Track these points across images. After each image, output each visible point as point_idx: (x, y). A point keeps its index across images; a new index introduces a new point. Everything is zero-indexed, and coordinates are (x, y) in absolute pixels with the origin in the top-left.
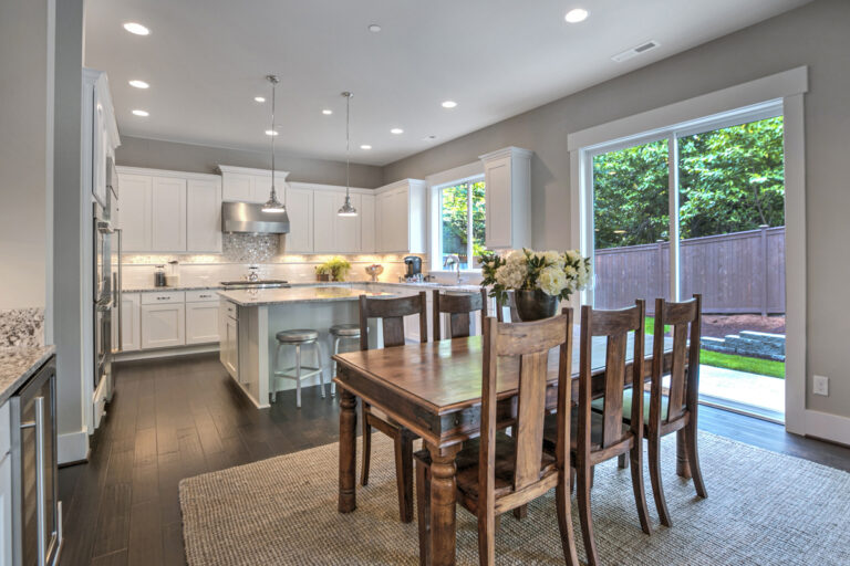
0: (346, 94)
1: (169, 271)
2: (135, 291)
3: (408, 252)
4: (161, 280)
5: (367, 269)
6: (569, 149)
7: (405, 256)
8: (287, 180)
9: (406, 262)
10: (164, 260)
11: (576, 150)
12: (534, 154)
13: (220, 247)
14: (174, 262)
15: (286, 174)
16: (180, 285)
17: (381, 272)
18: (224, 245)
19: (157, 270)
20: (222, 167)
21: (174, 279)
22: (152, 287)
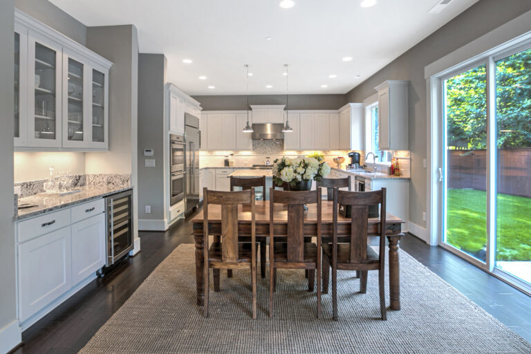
0: (286, 65)
1: (230, 159)
2: (214, 168)
3: (350, 149)
4: (227, 163)
5: (334, 159)
6: (426, 78)
7: (350, 152)
8: (285, 109)
9: (350, 156)
10: (228, 153)
11: (429, 78)
12: (410, 82)
13: (251, 147)
14: (232, 155)
15: (284, 106)
16: (234, 165)
17: (343, 161)
18: (253, 146)
19: (226, 158)
20: (252, 106)
21: (232, 162)
22: (223, 166)
